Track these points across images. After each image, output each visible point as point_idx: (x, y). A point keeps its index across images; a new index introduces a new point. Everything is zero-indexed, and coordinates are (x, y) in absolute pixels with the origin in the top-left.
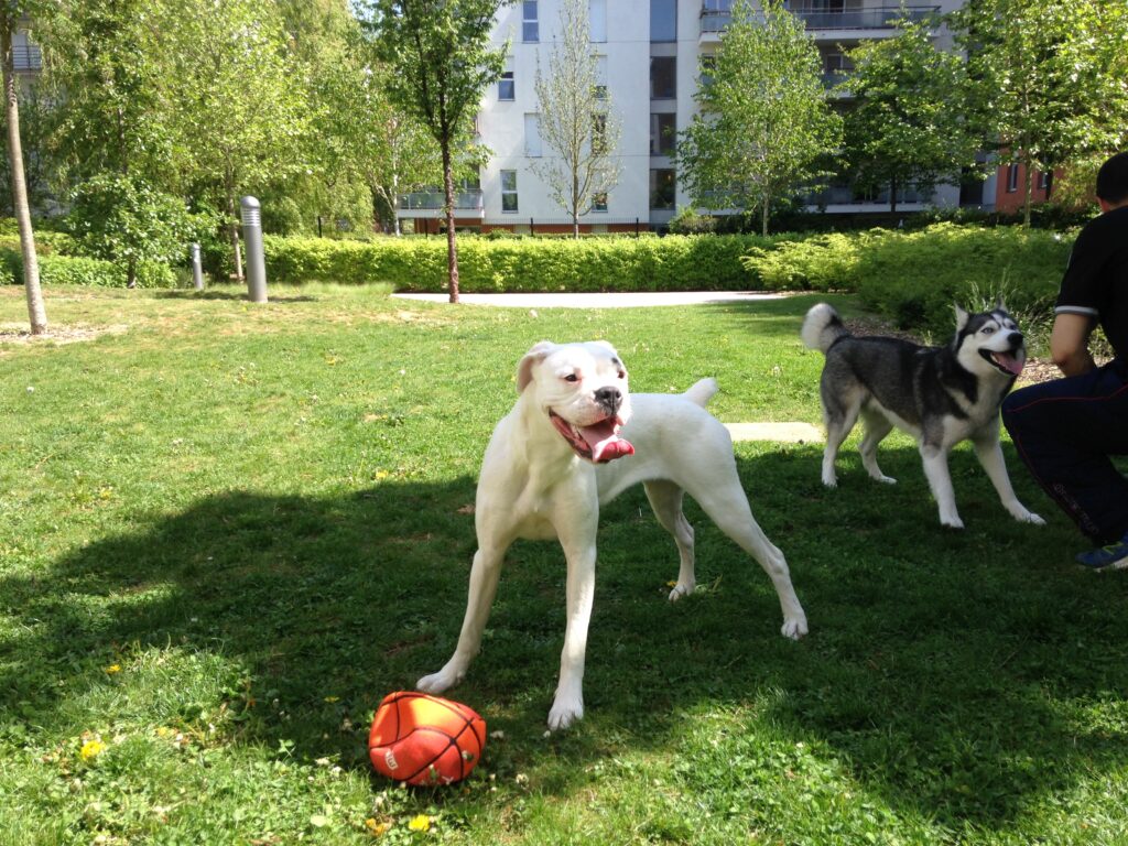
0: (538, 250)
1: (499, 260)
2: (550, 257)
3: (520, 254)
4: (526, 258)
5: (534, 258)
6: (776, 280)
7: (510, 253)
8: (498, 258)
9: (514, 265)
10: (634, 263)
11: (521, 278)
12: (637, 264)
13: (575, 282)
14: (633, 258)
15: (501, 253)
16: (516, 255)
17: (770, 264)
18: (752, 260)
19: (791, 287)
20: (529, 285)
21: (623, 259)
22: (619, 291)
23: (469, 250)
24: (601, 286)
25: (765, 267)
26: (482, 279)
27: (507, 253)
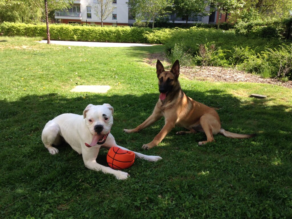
0: (87, 29)
1: (76, 32)
2: (91, 31)
3: (82, 30)
4: (84, 31)
5: (86, 32)
6: (152, 41)
7: (79, 30)
8: (75, 31)
9: (80, 33)
10: (115, 34)
11: (82, 37)
12: (116, 35)
13: (98, 39)
14: (115, 33)
15: (76, 29)
16: (81, 30)
17: (151, 36)
18: (146, 35)
19: (156, 43)
20: (84, 39)
21: (112, 33)
22: (111, 42)
23: (66, 28)
24: (106, 41)
25: (149, 37)
26: (70, 37)
27: (78, 30)
